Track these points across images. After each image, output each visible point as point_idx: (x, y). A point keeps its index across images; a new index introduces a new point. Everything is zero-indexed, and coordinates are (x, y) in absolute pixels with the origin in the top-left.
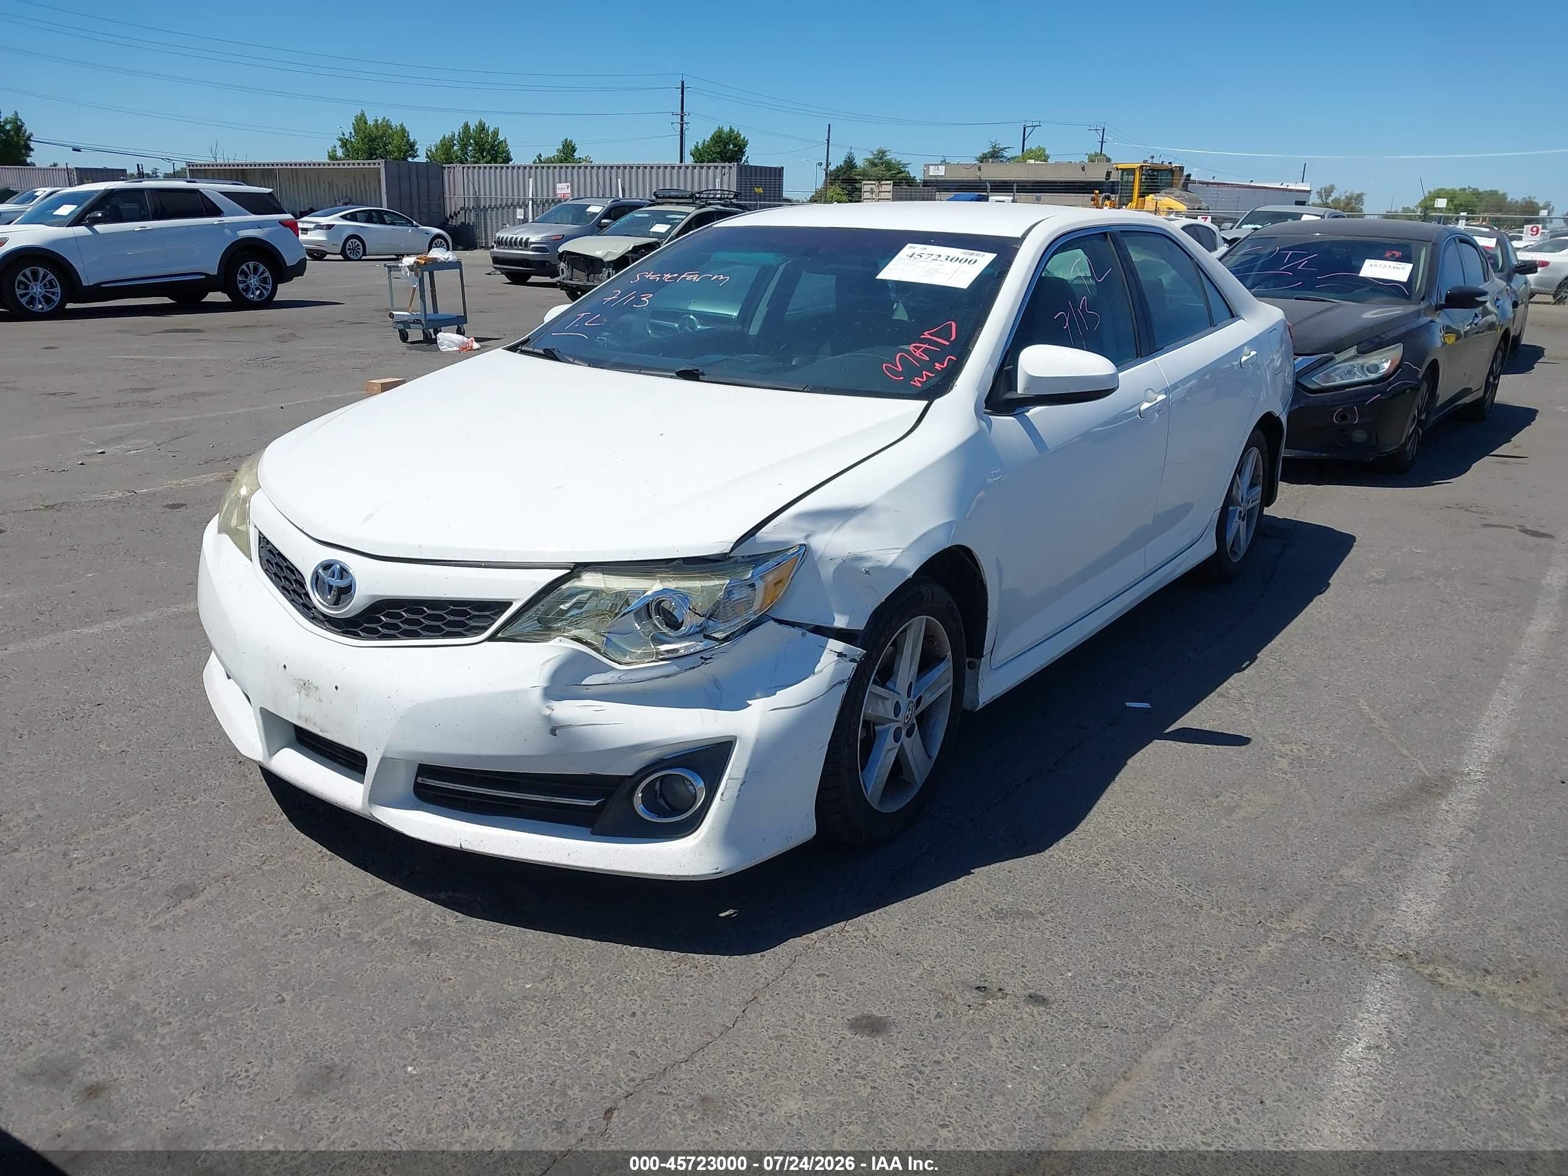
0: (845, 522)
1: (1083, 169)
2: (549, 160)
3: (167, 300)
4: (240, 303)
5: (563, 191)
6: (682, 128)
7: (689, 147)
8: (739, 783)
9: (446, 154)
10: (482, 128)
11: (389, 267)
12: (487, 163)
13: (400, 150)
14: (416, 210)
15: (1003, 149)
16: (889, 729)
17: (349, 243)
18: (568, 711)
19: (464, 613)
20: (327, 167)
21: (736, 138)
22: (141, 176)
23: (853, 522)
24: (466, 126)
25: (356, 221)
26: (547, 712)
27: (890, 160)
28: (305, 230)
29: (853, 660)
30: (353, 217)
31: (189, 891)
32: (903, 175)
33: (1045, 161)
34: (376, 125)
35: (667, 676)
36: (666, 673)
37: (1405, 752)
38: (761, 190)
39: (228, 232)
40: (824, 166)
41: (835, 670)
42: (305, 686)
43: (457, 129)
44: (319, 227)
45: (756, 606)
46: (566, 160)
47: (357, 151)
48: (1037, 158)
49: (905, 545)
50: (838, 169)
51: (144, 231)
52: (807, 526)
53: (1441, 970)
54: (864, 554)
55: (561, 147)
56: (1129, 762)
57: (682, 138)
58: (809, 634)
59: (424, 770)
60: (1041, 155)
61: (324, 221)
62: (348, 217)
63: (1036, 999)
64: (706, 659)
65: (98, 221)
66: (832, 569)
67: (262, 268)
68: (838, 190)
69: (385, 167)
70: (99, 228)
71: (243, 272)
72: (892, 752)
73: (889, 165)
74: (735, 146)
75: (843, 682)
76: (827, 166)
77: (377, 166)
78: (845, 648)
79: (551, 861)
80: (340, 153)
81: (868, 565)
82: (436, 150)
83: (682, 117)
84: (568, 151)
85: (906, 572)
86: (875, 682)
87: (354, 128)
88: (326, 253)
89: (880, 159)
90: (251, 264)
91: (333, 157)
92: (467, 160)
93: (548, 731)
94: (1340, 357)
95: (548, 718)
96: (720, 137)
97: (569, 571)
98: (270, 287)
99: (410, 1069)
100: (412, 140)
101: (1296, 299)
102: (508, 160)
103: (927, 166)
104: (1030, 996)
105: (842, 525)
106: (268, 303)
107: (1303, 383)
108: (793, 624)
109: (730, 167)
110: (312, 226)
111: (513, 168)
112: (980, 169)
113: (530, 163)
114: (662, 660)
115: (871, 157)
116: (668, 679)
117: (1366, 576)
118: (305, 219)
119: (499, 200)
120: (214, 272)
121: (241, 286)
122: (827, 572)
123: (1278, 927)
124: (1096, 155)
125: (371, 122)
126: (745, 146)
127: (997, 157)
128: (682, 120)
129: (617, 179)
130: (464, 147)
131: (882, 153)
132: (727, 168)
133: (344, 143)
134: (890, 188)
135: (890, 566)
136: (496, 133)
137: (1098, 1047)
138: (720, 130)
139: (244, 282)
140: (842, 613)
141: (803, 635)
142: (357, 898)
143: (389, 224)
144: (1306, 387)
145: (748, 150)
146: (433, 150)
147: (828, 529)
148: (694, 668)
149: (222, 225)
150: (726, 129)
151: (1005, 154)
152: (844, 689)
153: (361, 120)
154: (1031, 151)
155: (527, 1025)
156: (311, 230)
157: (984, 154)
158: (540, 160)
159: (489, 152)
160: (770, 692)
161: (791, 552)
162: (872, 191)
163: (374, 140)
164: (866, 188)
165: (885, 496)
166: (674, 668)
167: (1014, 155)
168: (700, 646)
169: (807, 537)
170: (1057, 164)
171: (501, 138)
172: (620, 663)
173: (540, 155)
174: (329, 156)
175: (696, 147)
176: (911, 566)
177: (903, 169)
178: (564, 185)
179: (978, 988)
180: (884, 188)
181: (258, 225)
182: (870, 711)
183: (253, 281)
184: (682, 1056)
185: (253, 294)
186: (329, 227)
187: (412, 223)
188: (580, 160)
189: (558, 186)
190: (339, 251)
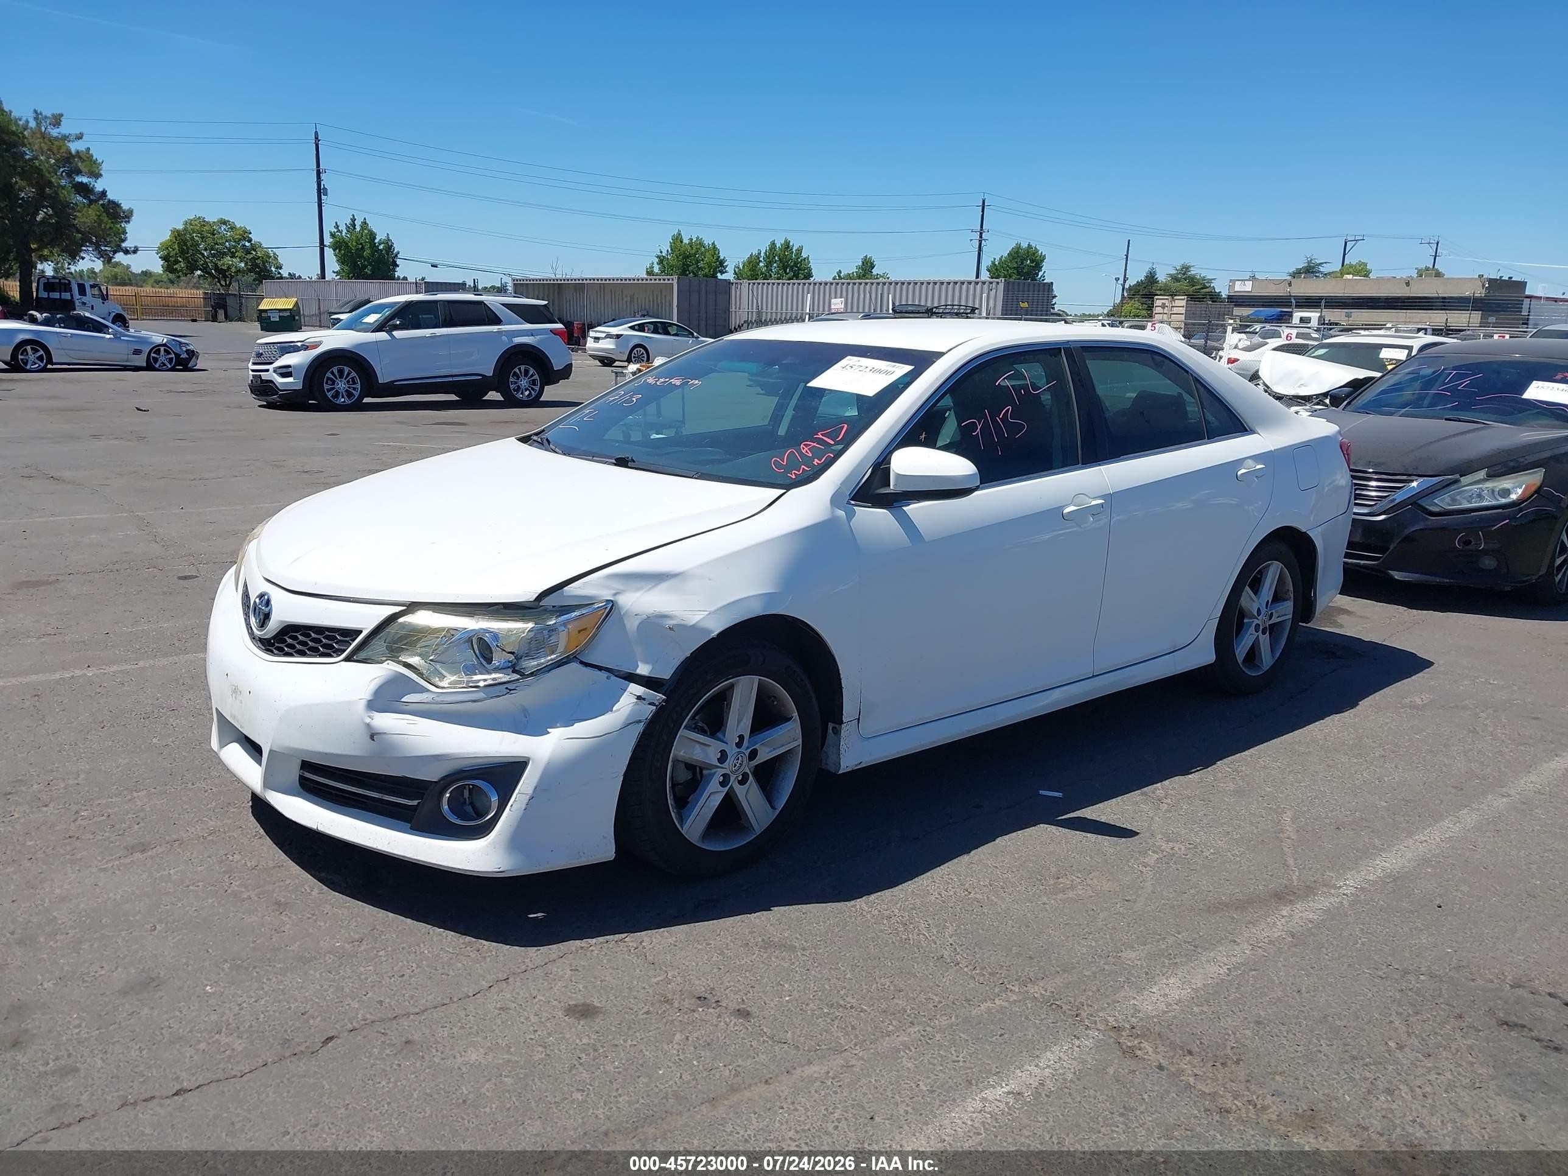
0: (657, 585)
1: (1408, 284)
2: (849, 276)
3: (453, 397)
4: (511, 402)
5: (837, 307)
6: (980, 244)
7: (986, 262)
8: (528, 797)
9: (752, 271)
10: (787, 246)
11: (616, 373)
12: (790, 279)
13: (710, 266)
14: (703, 323)
15: (1320, 264)
16: (715, 773)
17: (635, 351)
18: (385, 721)
19: (333, 638)
20: (644, 282)
21: (1034, 254)
22: (475, 290)
23: (665, 585)
24: (773, 244)
25: (643, 331)
26: (368, 720)
27: (1194, 275)
28: (597, 339)
29: (651, 704)
30: (641, 328)
31: (143, 848)
32: (1207, 290)
33: (1366, 276)
34: (691, 244)
35: (474, 701)
36: (473, 699)
37: (1291, 861)
38: (1026, 305)
39: (504, 338)
40: (1121, 281)
41: (632, 710)
42: (236, 691)
43: (764, 247)
44: (609, 336)
45: (561, 648)
46: (864, 276)
47: (672, 267)
48: (1356, 273)
49: (712, 609)
50: (1139, 284)
51: (434, 337)
52: (617, 585)
53: (1145, 1044)
54: (668, 613)
55: (860, 264)
56: (998, 840)
57: (979, 254)
58: (613, 678)
59: (306, 765)
60: (1362, 271)
61: (615, 331)
62: (636, 327)
63: (743, 1014)
64: (510, 690)
65: (397, 328)
66: (636, 623)
67: (532, 371)
68: (1137, 304)
69: (678, 283)
70: (397, 334)
71: (515, 374)
72: (717, 795)
73: (1192, 281)
74: (1032, 261)
75: (640, 721)
76: (1125, 281)
77: (670, 282)
78: (644, 693)
79: (375, 847)
80: (656, 269)
81: (671, 622)
82: (744, 266)
83: (981, 234)
84: (867, 266)
85: (710, 631)
86: (686, 727)
87: (671, 246)
88: (615, 361)
89: (1184, 274)
90: (523, 368)
91: (650, 273)
92: (771, 276)
93: (369, 737)
94: (1464, 480)
95: (368, 725)
96: (1017, 252)
97: (404, 608)
98: (537, 388)
99: (208, 988)
100: (722, 258)
101: (1446, 419)
102: (809, 276)
103: (1233, 281)
104: (738, 1010)
105: (653, 587)
106: (535, 402)
107: (1423, 504)
108: (600, 668)
109: (998, 283)
110: (603, 335)
111: (815, 284)
112: (1290, 284)
113: (830, 279)
114: (471, 687)
115: (1174, 272)
116: (474, 704)
117: (1406, 701)
118: (599, 328)
119: (779, 314)
120: (490, 373)
121: (512, 387)
122: (632, 625)
123: (1017, 990)
124: (1427, 269)
125: (686, 241)
126: (1042, 261)
127: (1313, 272)
128: (981, 237)
129: (888, 294)
130: (769, 265)
131: (1186, 269)
132: (994, 284)
133: (661, 260)
134: (1183, 303)
135: (694, 625)
136: (800, 251)
137: (764, 1057)
138: (1018, 247)
139: (516, 383)
140: (646, 662)
141: (608, 678)
142: (260, 866)
143: (673, 335)
144: (1427, 509)
145: (1045, 266)
146: (741, 267)
147: (638, 590)
148: (499, 696)
149: (500, 332)
150: (1024, 245)
151: (1322, 269)
152: (640, 728)
153: (677, 239)
154: (1351, 266)
155: (316, 971)
156: (603, 338)
157: (1297, 269)
158: (839, 276)
159: (791, 269)
160: (569, 723)
161: (596, 606)
162: (1163, 306)
163: (688, 257)
164: (1158, 303)
165: (701, 566)
166: (481, 695)
167: (1331, 271)
168: (506, 678)
169: (615, 594)
170: (1378, 279)
171: (804, 255)
172: (437, 687)
173: (840, 272)
174: (647, 272)
175: (993, 263)
176: (716, 627)
177: (1207, 285)
178: (839, 300)
179: (699, 998)
180: (1177, 303)
181: (531, 333)
182: (682, 753)
183: (524, 382)
184: (417, 1010)
185: (522, 393)
186: (618, 336)
187: (693, 334)
188: (877, 277)
189: (833, 301)
190: (625, 359)
